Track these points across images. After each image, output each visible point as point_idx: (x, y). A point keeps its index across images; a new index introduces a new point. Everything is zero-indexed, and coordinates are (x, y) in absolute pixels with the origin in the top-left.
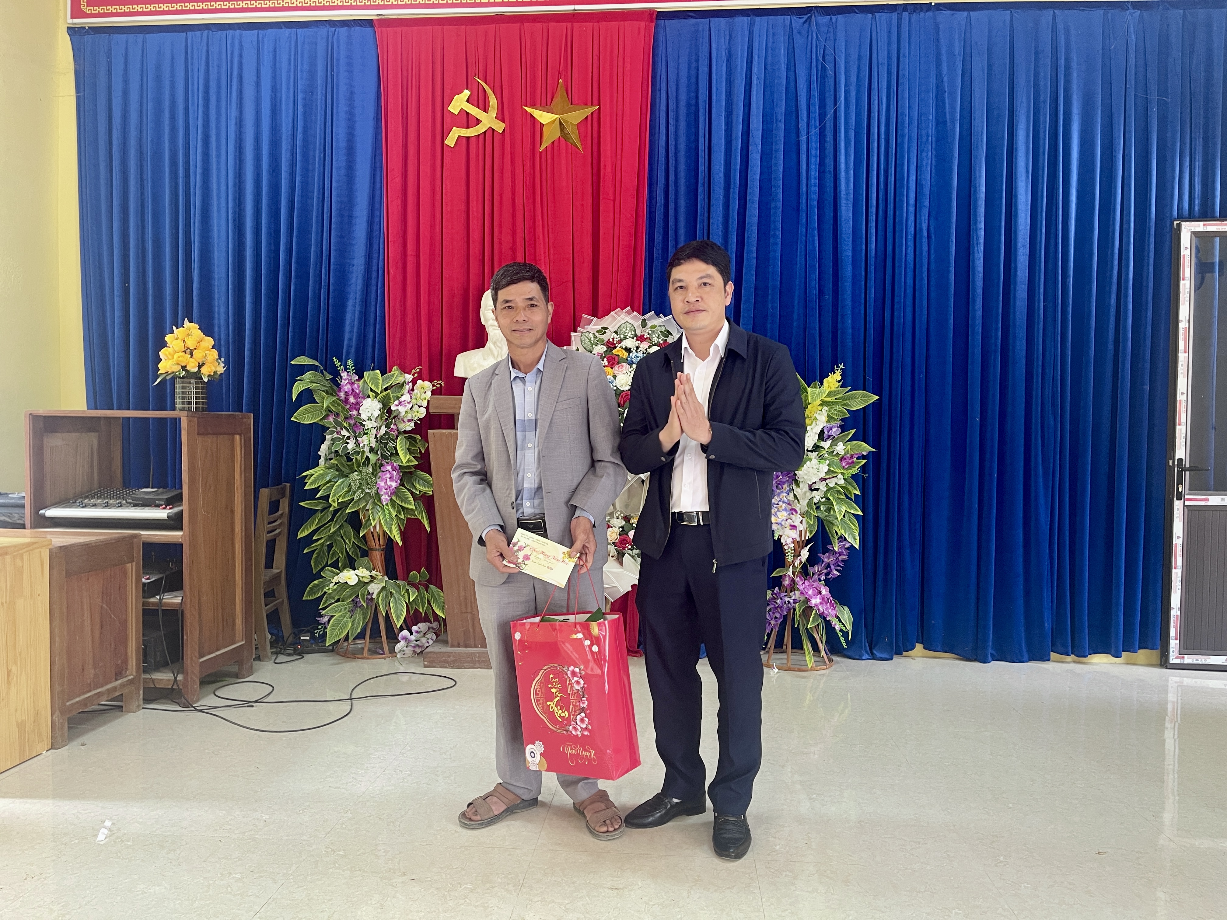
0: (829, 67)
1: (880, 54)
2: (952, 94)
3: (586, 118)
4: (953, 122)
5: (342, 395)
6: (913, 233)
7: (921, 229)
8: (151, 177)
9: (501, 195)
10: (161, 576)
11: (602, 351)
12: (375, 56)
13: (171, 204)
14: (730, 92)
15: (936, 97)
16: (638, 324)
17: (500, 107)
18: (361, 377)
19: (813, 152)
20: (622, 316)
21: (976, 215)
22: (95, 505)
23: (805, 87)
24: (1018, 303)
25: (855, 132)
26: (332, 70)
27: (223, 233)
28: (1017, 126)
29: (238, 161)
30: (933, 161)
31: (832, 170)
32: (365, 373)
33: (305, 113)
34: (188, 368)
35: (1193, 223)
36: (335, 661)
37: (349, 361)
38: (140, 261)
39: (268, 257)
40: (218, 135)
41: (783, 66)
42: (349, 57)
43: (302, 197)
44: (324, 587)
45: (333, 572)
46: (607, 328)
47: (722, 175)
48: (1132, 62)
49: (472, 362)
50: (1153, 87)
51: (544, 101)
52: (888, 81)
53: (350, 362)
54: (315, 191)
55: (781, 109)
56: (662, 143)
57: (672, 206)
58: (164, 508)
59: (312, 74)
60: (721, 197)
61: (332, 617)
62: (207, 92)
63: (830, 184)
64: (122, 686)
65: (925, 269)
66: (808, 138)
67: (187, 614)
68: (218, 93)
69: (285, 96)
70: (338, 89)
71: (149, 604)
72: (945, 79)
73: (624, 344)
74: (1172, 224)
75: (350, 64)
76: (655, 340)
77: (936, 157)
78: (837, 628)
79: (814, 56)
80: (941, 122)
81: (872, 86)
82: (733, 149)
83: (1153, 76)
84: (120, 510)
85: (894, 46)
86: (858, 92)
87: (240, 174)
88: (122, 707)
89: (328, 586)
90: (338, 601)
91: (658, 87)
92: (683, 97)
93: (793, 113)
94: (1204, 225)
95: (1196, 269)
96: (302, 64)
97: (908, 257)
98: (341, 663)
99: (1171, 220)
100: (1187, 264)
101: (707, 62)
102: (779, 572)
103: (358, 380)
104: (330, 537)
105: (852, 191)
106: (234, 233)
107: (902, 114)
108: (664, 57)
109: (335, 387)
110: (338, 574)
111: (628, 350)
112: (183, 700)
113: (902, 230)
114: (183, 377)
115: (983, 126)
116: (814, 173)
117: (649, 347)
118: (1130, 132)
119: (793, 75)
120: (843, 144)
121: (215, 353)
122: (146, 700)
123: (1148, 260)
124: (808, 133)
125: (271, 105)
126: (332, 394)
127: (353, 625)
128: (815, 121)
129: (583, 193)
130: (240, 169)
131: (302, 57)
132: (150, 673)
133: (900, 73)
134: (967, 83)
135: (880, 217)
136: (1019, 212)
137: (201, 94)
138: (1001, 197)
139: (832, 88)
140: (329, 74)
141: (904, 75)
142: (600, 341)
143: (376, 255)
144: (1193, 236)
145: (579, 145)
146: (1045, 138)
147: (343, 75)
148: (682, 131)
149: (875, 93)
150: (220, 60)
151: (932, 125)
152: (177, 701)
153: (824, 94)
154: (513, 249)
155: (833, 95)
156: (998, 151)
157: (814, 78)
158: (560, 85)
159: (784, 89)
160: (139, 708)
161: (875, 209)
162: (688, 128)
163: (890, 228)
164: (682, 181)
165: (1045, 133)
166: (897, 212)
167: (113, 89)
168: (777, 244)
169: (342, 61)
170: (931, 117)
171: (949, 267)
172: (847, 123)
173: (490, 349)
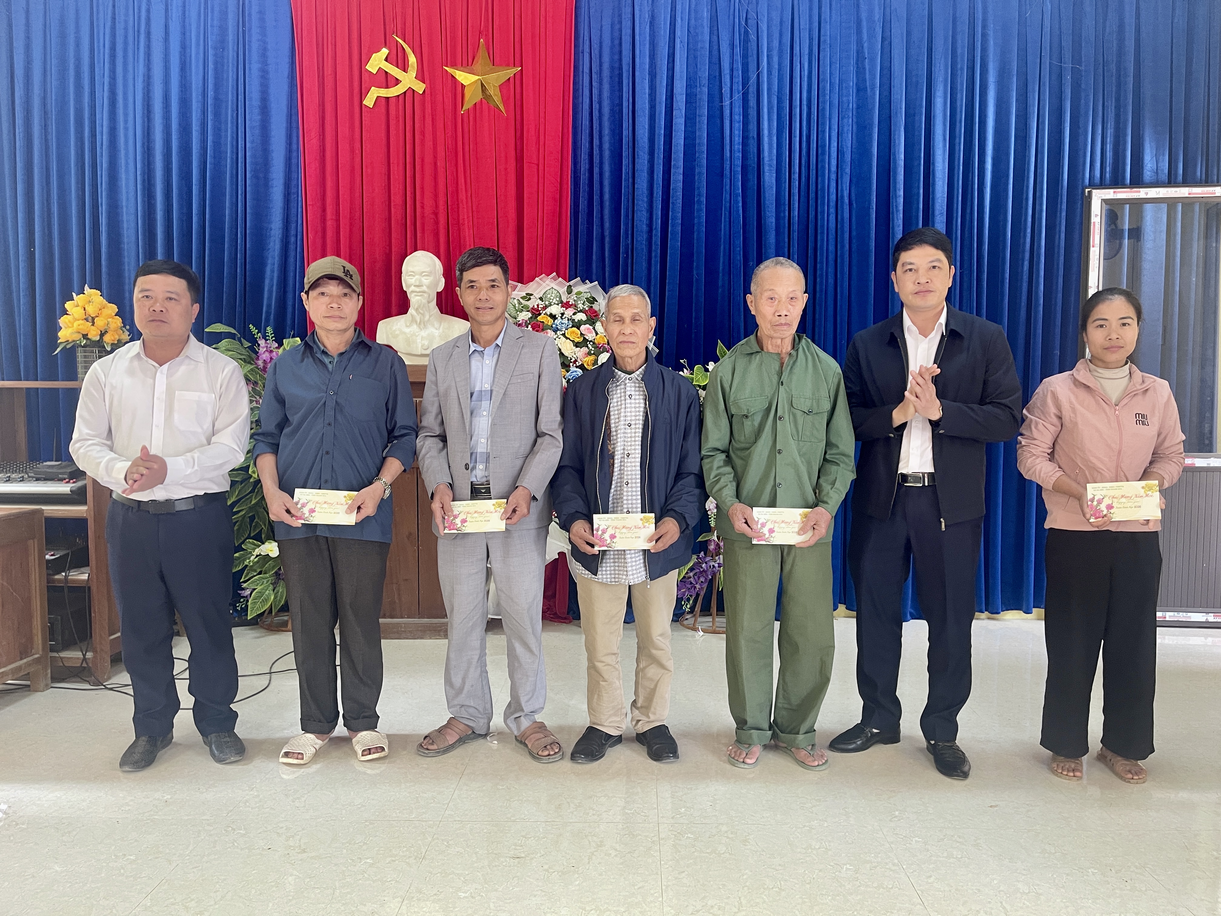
0: (752, 32)
1: (801, 20)
2: (872, 60)
3: (509, 79)
4: (873, 89)
5: (260, 363)
6: (835, 199)
7: (842, 197)
8: (56, 136)
9: (422, 159)
10: (68, 551)
11: (527, 318)
12: (288, 11)
13: (76, 165)
14: (653, 55)
15: (857, 64)
16: (563, 290)
17: (420, 67)
18: (281, 344)
19: (737, 117)
20: (547, 282)
21: (895, 183)
23: (728, 51)
25: (778, 98)
26: (244, 26)
27: (132, 194)
28: (935, 93)
29: (146, 119)
30: (854, 127)
31: (755, 136)
32: (284, 340)
33: (216, 69)
34: (89, 336)
35: (1104, 190)
36: (258, 635)
37: (268, 328)
38: (46, 223)
39: (180, 220)
40: (125, 94)
41: (707, 30)
42: (261, 13)
43: (215, 157)
44: (245, 560)
45: (254, 544)
46: (532, 295)
47: (646, 140)
48: (1047, 30)
49: (394, 328)
50: (1068, 55)
51: (465, 62)
52: (809, 46)
53: (269, 330)
54: (229, 152)
55: (704, 73)
56: (586, 106)
57: (596, 170)
58: (66, 483)
59: (223, 30)
60: (646, 162)
61: (254, 589)
62: (113, 48)
63: (753, 149)
64: (28, 664)
65: (847, 236)
66: (731, 103)
67: (94, 589)
68: (125, 51)
69: (194, 53)
70: (250, 46)
71: (54, 581)
72: (866, 45)
73: (548, 311)
74: (1083, 192)
75: (262, 20)
76: (581, 306)
77: (857, 123)
79: (737, 20)
80: (861, 89)
81: (795, 51)
83: (1067, 43)
84: (21, 484)
85: (816, 11)
86: (780, 57)
88: (28, 686)
89: (249, 558)
90: (260, 573)
91: (581, 49)
92: (606, 59)
93: (716, 79)
94: (1114, 192)
95: (1106, 236)
96: (212, 20)
97: (830, 224)
98: (263, 637)
99: (1083, 187)
100: (1097, 231)
101: (630, 23)
102: (705, 537)
103: (278, 348)
104: (251, 509)
105: (775, 158)
106: (143, 195)
107: (824, 80)
108: (586, 17)
109: (254, 356)
110: (259, 546)
111: (553, 317)
112: (93, 678)
113: (824, 197)
114: (85, 346)
115: (902, 93)
116: (738, 139)
117: (574, 314)
118: (1045, 100)
119: (716, 39)
120: (765, 110)
121: (118, 321)
122: (55, 679)
123: (1060, 228)
124: (731, 98)
125: (181, 61)
126: (250, 363)
127: (275, 598)
128: (738, 86)
129: (506, 157)
131: (212, 12)
132: (58, 651)
133: (822, 39)
134: (887, 50)
135: (803, 184)
136: (937, 180)
137: (107, 51)
138: (920, 164)
139: (755, 52)
140: (241, 30)
141: (825, 41)
142: (525, 308)
143: (294, 219)
144: (1103, 203)
145: (502, 107)
146: (962, 105)
147: (255, 31)
148: (606, 94)
149: (796, 59)
150: (126, 15)
151: (853, 91)
152: (87, 679)
153: (747, 58)
154: (436, 214)
155: (756, 60)
156: (917, 118)
157: (737, 42)
158: (481, 44)
159: (708, 53)
160: (47, 687)
161: (797, 175)
162: (612, 91)
163: (812, 195)
164: (606, 146)
165: (962, 100)
166: (820, 179)
167: (14, 45)
168: (701, 210)
169: (255, 16)
170: (852, 83)
171: (869, 233)
172: (769, 89)
173: (412, 315)
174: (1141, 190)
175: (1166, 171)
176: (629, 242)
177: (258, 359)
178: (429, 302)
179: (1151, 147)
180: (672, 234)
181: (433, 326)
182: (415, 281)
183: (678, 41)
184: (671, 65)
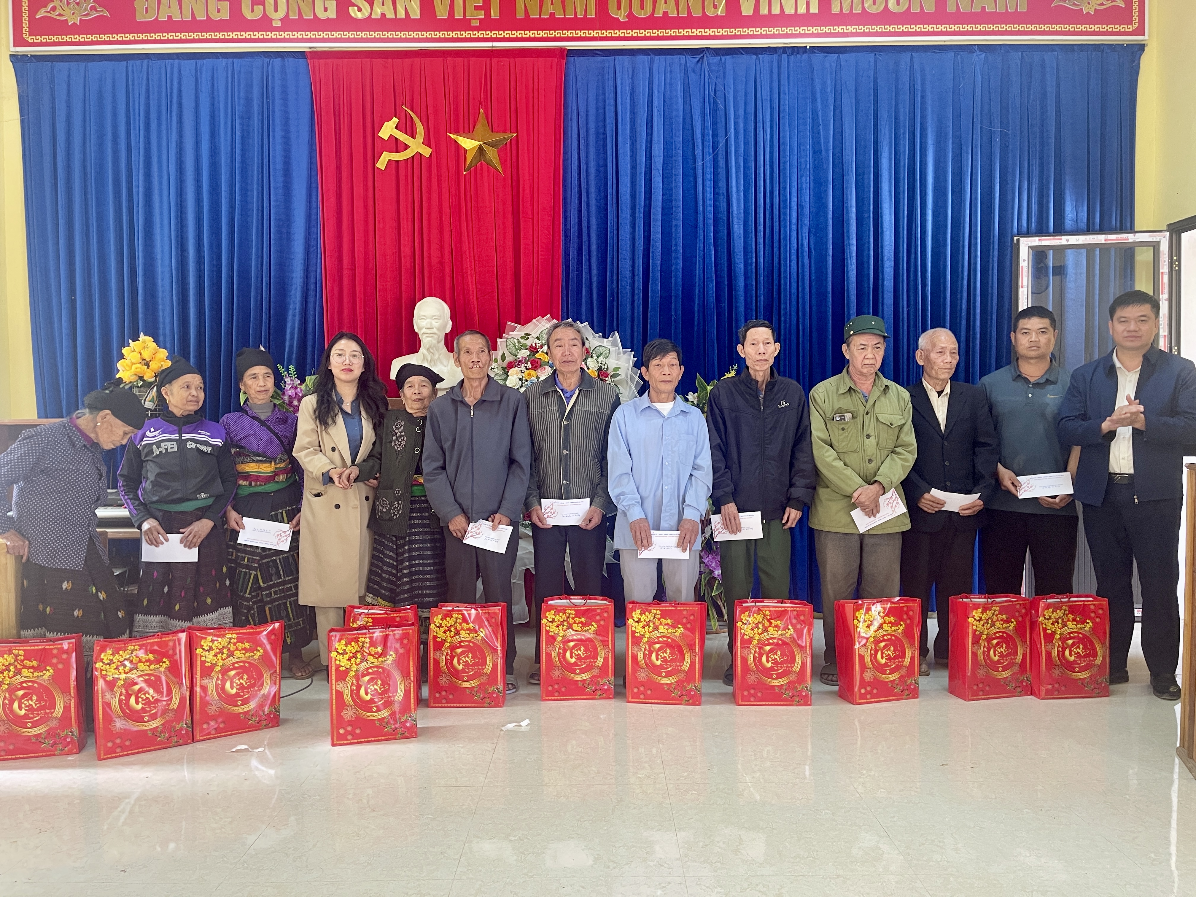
0: (720, 101)
1: (763, 92)
2: (826, 126)
3: (506, 144)
4: (827, 151)
5: (286, 398)
6: (796, 248)
7: (802, 245)
8: (95, 196)
9: (429, 214)
11: (525, 356)
12: (308, 85)
13: (115, 221)
14: (634, 123)
15: (813, 129)
17: (427, 133)
18: (303, 381)
19: (708, 176)
20: (543, 323)
21: (848, 233)
23: (700, 118)
26: (268, 98)
27: (167, 248)
28: (881, 155)
29: (179, 182)
30: (812, 183)
32: (307, 378)
33: (242, 137)
34: (145, 378)
35: (1030, 239)
37: (291, 366)
38: (86, 275)
39: (211, 271)
40: (160, 158)
41: (680, 101)
42: (283, 87)
43: (242, 215)
46: (530, 335)
47: (628, 196)
48: (978, 98)
50: (997, 121)
51: (466, 129)
52: (771, 115)
53: (292, 368)
54: (254, 210)
55: (679, 138)
56: (575, 167)
57: (584, 223)
59: (249, 100)
60: (629, 217)
62: (147, 117)
63: (723, 205)
65: (807, 279)
66: (703, 164)
68: (159, 119)
69: (223, 121)
70: (273, 116)
72: (820, 113)
74: (1012, 239)
75: (284, 93)
77: (814, 181)
79: (707, 92)
80: (817, 152)
81: (758, 119)
82: (637, 174)
83: (996, 109)
85: (776, 84)
86: (745, 123)
91: (569, 117)
92: (592, 126)
93: (689, 142)
94: (1039, 240)
96: (239, 92)
97: (792, 270)
99: (1012, 236)
100: (1025, 274)
101: (612, 95)
103: (301, 384)
105: (742, 211)
106: (177, 248)
107: (784, 143)
108: (574, 89)
113: (786, 245)
114: (141, 387)
115: (852, 155)
116: (710, 195)
118: (977, 160)
119: (689, 108)
120: (734, 170)
123: (993, 271)
124: (703, 159)
125: (211, 129)
128: (709, 149)
129: (504, 212)
130: (181, 188)
131: (239, 85)
133: (781, 108)
134: (838, 117)
135: (767, 235)
136: (885, 230)
137: (142, 119)
138: (869, 217)
139: (723, 120)
140: (265, 101)
141: (784, 110)
142: (524, 346)
143: (314, 269)
144: (1030, 250)
145: (500, 170)
146: (905, 165)
147: (278, 102)
148: (592, 156)
149: (760, 126)
150: (160, 87)
151: (809, 153)
153: (716, 125)
154: (442, 263)
155: (724, 126)
156: (866, 176)
157: (707, 111)
158: (481, 114)
159: (681, 120)
161: (762, 227)
162: (598, 155)
163: (776, 244)
164: (593, 202)
165: (905, 161)
166: (782, 229)
167: (57, 114)
168: (678, 258)
169: (277, 90)
170: (809, 146)
171: (826, 277)
172: (737, 151)
173: (424, 355)
174: (1063, 237)
175: (1085, 220)
176: (615, 287)
177: (284, 394)
178: (438, 343)
179: (1071, 200)
180: (652, 280)
181: (442, 363)
182: (427, 324)
183: (655, 110)
184: (649, 131)
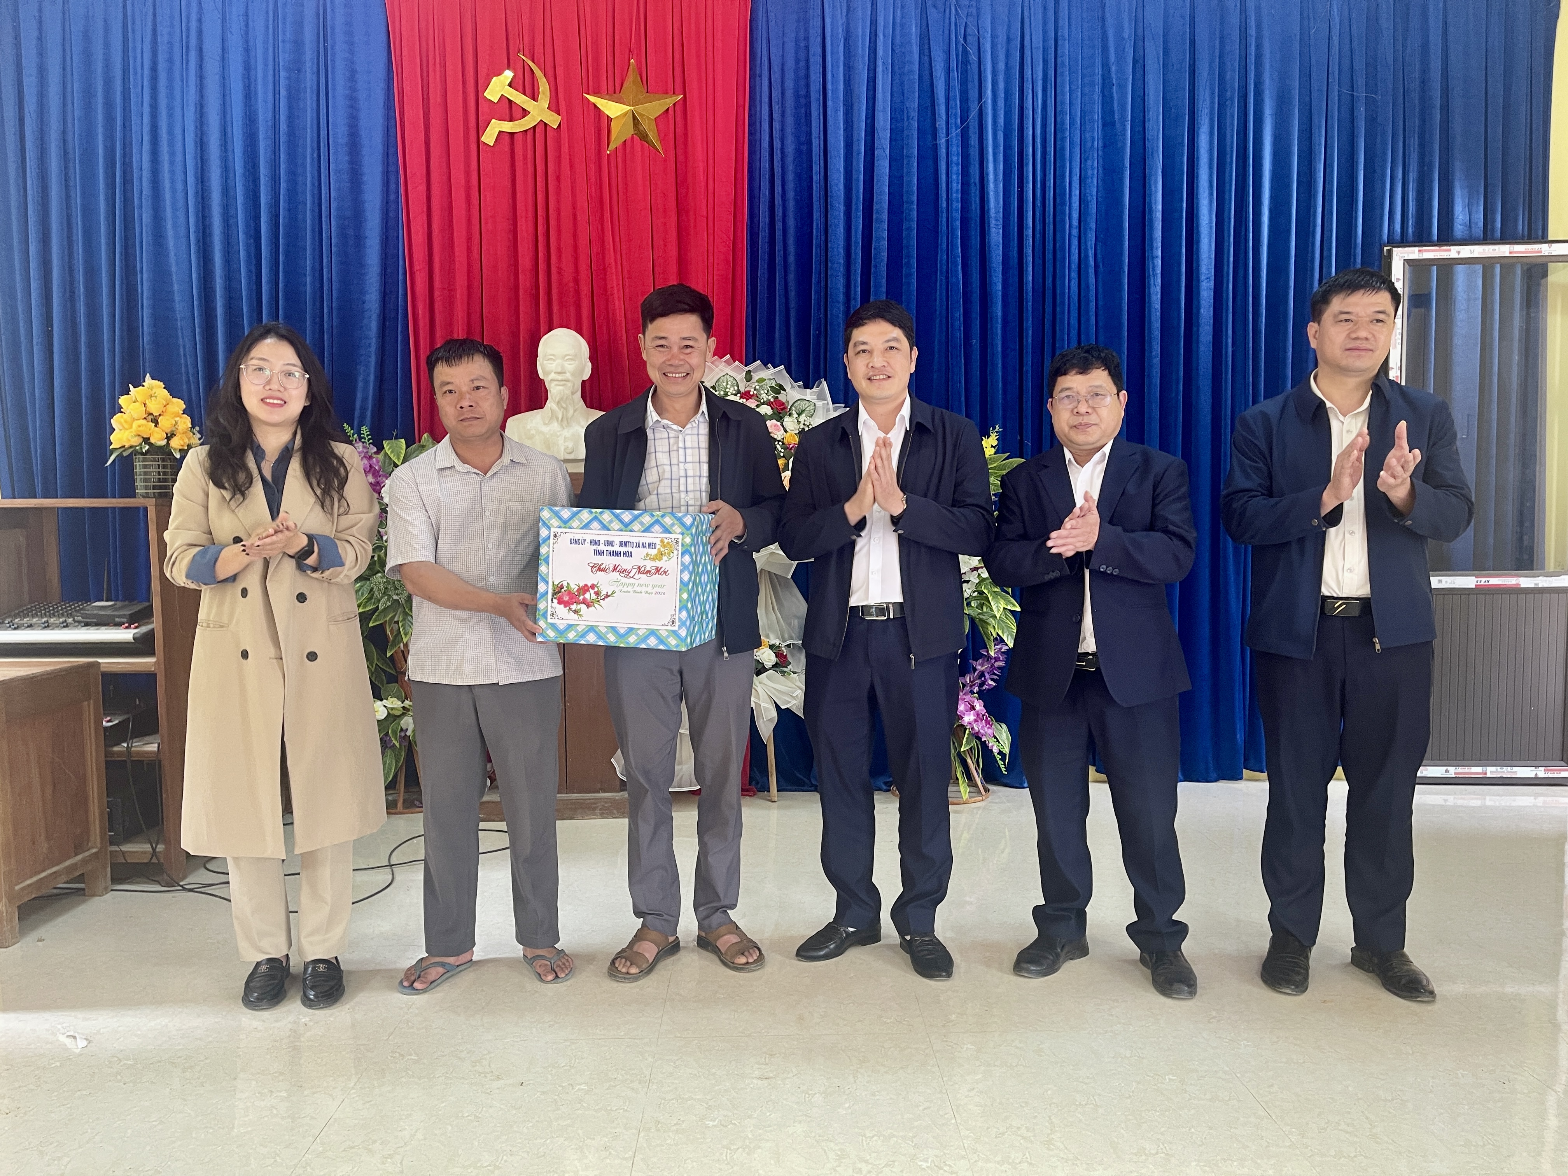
0: (972, 51)
1: (1033, 36)
2: (1122, 87)
3: (668, 110)
4: (1123, 123)
6: (1077, 261)
7: (1087, 256)
8: (80, 183)
9: (558, 210)
10: (127, 716)
12: (384, 22)
13: (107, 220)
14: (849, 80)
15: (1103, 91)
16: (740, 377)
17: (554, 94)
18: (380, 448)
19: (955, 159)
20: (721, 367)
21: (1151, 239)
22: (30, 626)
23: (943, 75)
24: (1202, 348)
25: (1005, 134)
26: (325, 40)
28: (1199, 128)
29: (199, 161)
30: (1100, 171)
31: (977, 181)
32: (385, 443)
33: (289, 97)
34: (152, 440)
35: (1407, 249)
37: (364, 428)
38: (68, 296)
39: (249, 290)
40: (171, 126)
41: (916, 50)
42: (348, 24)
43: (289, 210)
47: (842, 187)
48: (1335, 50)
49: (528, 427)
50: (1361, 81)
51: (611, 88)
52: (1044, 70)
53: (365, 430)
54: (308, 203)
55: (913, 104)
56: (766, 143)
57: (779, 225)
58: (127, 628)
59: (298, 44)
60: (842, 215)
62: (154, 69)
63: (975, 199)
64: (85, 862)
65: (1092, 305)
66: (947, 141)
67: (166, 765)
68: (170, 71)
69: (261, 75)
70: (333, 67)
71: (113, 754)
72: (1113, 68)
74: (1382, 250)
75: (349, 33)
76: (764, 397)
77: (1104, 165)
78: (995, 750)
79: (953, 36)
80: (1108, 123)
81: (1025, 76)
82: (854, 154)
83: (1360, 66)
84: (66, 631)
85: (1051, 26)
86: (1007, 83)
87: (202, 179)
88: (83, 889)
91: (758, 72)
92: (790, 84)
93: (928, 108)
94: (1420, 251)
96: (284, 32)
97: (1072, 291)
99: (1381, 245)
101: (819, 39)
103: (377, 453)
105: (1002, 209)
106: (198, 258)
107: (1062, 112)
108: (764, 33)
112: (165, 877)
113: (1064, 258)
114: (147, 452)
115: (1159, 128)
116: (956, 186)
118: (1333, 137)
119: (928, 60)
120: (990, 150)
121: (186, 421)
122: (115, 880)
124: (947, 135)
125: (244, 87)
128: (956, 119)
129: (665, 209)
130: (202, 170)
131: (284, 23)
132: (118, 844)
133: (1059, 60)
134: (1139, 74)
135: (1037, 242)
136: (1202, 236)
137: (147, 72)
138: (1181, 217)
139: (976, 77)
140: (321, 46)
141: (1063, 63)
144: (1406, 264)
145: (659, 147)
146: (1232, 142)
147: (340, 47)
148: (790, 128)
149: (1028, 85)
150: (171, 27)
151: (1098, 125)
152: (156, 879)
153: (967, 85)
154: (576, 281)
155: (977, 87)
156: (1177, 159)
157: (954, 64)
158: (631, 67)
159: (917, 78)
160: (106, 890)
161: (1031, 231)
162: (797, 127)
163: (1049, 256)
164: (791, 194)
165: (1232, 136)
166: (1058, 235)
167: (24, 64)
168: (911, 275)
169: (340, 29)
170: (1097, 116)
171: (1120, 304)
172: (995, 123)
173: (551, 410)
174: (1452, 248)
175: (1481, 224)
176: (822, 316)
178: (573, 394)
179: (1462, 195)
181: (579, 423)
182: (556, 367)
183: (880, 63)
184: (870, 93)
